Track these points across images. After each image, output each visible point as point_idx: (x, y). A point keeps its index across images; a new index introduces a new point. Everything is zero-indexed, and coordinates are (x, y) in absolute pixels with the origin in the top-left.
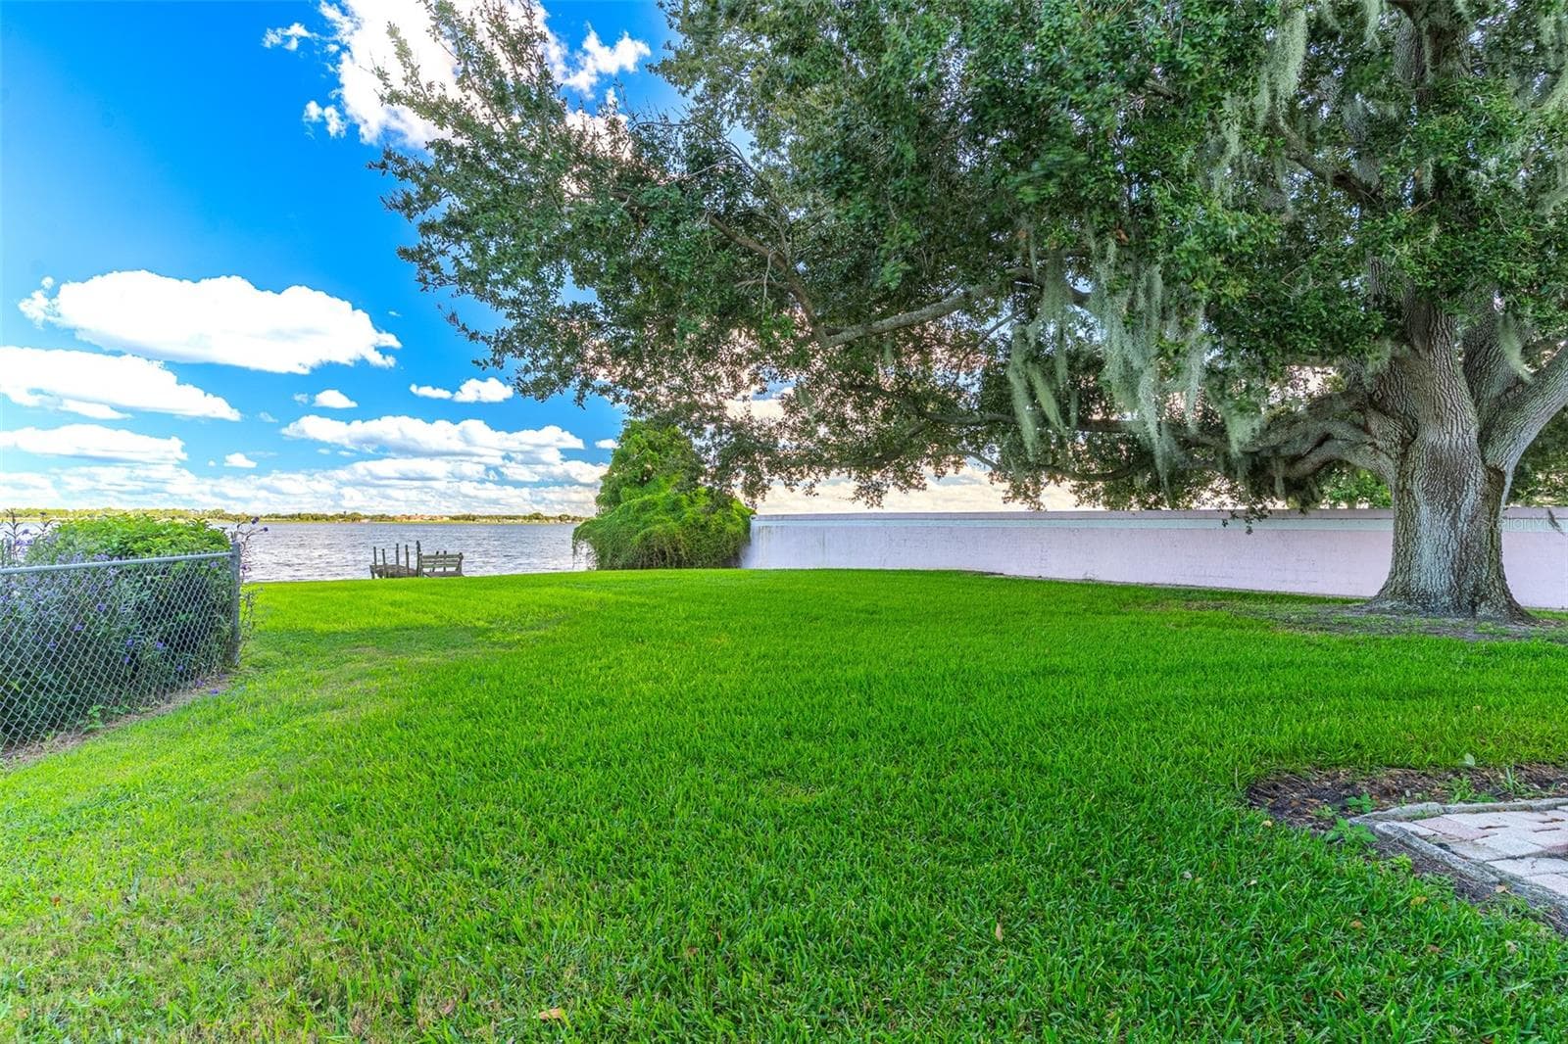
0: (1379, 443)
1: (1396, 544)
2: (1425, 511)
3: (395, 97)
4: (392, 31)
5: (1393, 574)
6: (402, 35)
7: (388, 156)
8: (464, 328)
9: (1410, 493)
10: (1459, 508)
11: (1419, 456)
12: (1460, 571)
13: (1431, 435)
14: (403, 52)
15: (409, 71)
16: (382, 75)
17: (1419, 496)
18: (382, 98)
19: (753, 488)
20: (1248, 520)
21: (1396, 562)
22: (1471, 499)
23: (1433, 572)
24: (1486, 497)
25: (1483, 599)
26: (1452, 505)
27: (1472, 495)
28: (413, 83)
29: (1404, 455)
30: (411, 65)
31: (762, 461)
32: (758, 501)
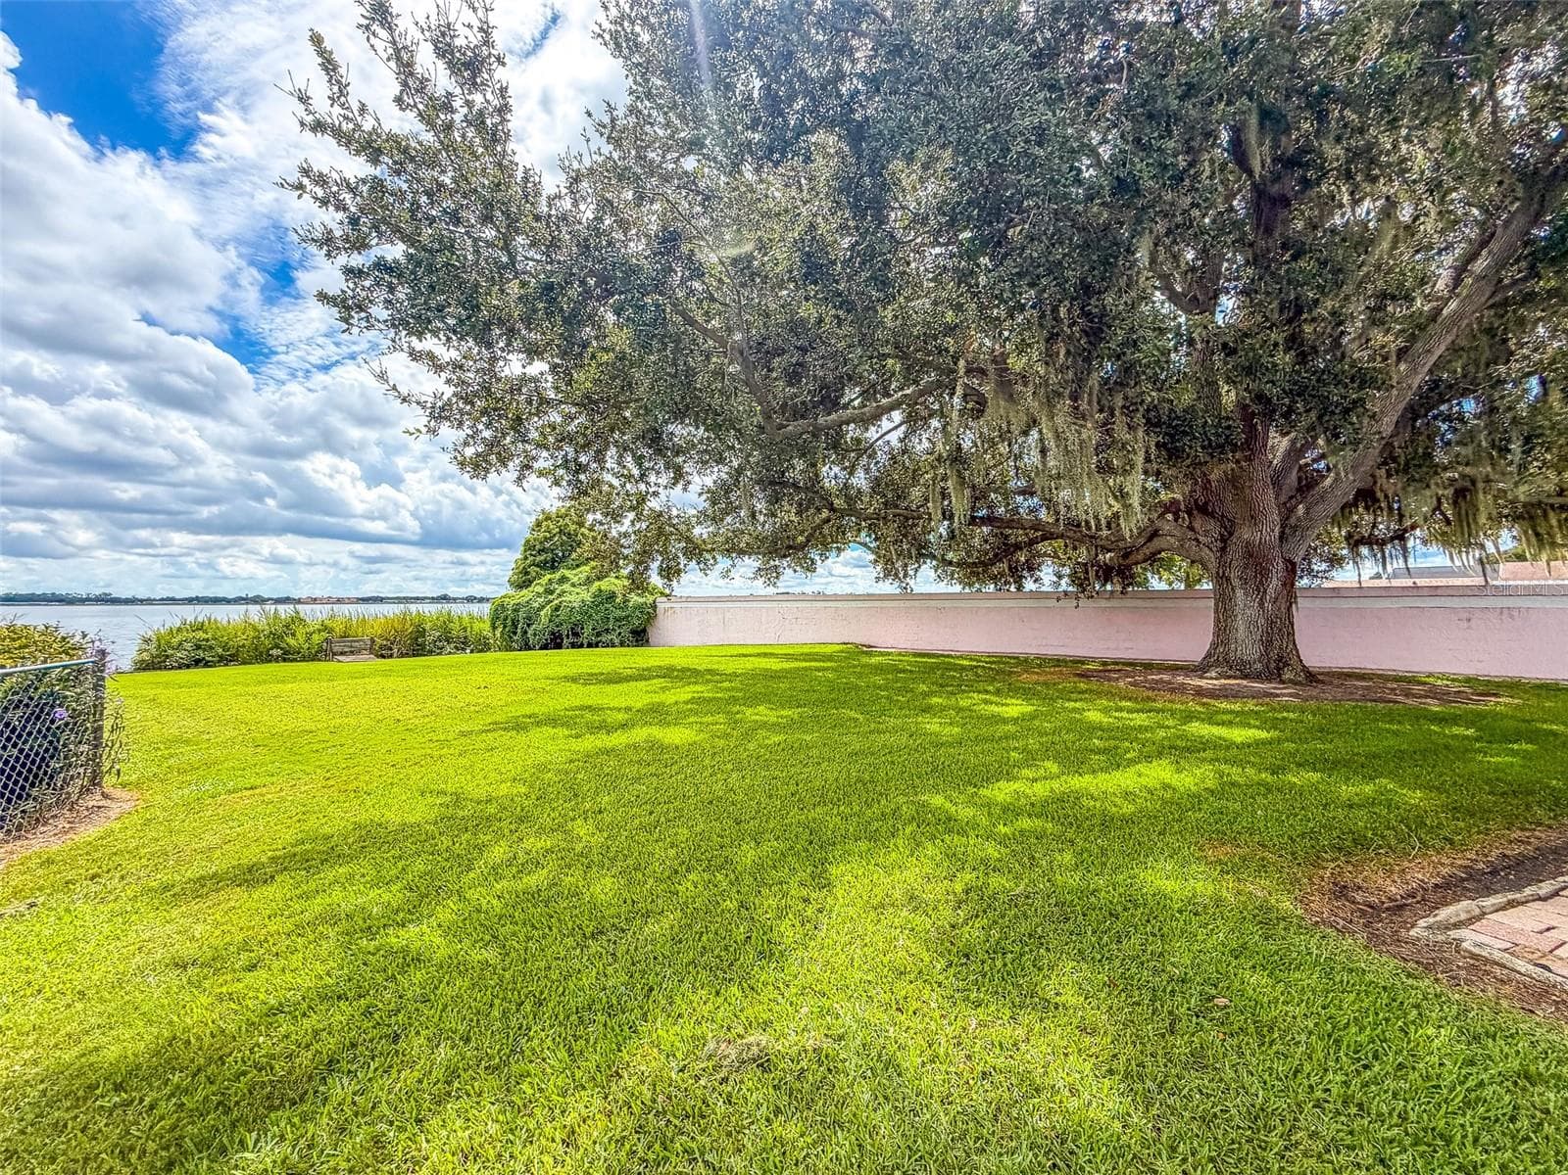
0: (1201, 539)
1: (1217, 621)
2: (1239, 593)
3: (318, 127)
4: (316, 40)
5: (1214, 645)
6: (327, 44)
7: (306, 172)
8: (394, 388)
9: (1228, 579)
10: (1265, 592)
11: (1235, 553)
12: (1268, 643)
13: (1246, 533)
14: (329, 65)
15: (336, 89)
16: (304, 99)
17: (1236, 582)
18: (302, 124)
19: (670, 572)
20: (1077, 598)
21: (1217, 634)
22: (1274, 584)
23: (1247, 645)
24: (1284, 585)
25: (1286, 664)
26: (1260, 589)
27: (1275, 581)
28: (342, 105)
29: (1223, 550)
30: (339, 82)
31: (676, 546)
32: (674, 583)
